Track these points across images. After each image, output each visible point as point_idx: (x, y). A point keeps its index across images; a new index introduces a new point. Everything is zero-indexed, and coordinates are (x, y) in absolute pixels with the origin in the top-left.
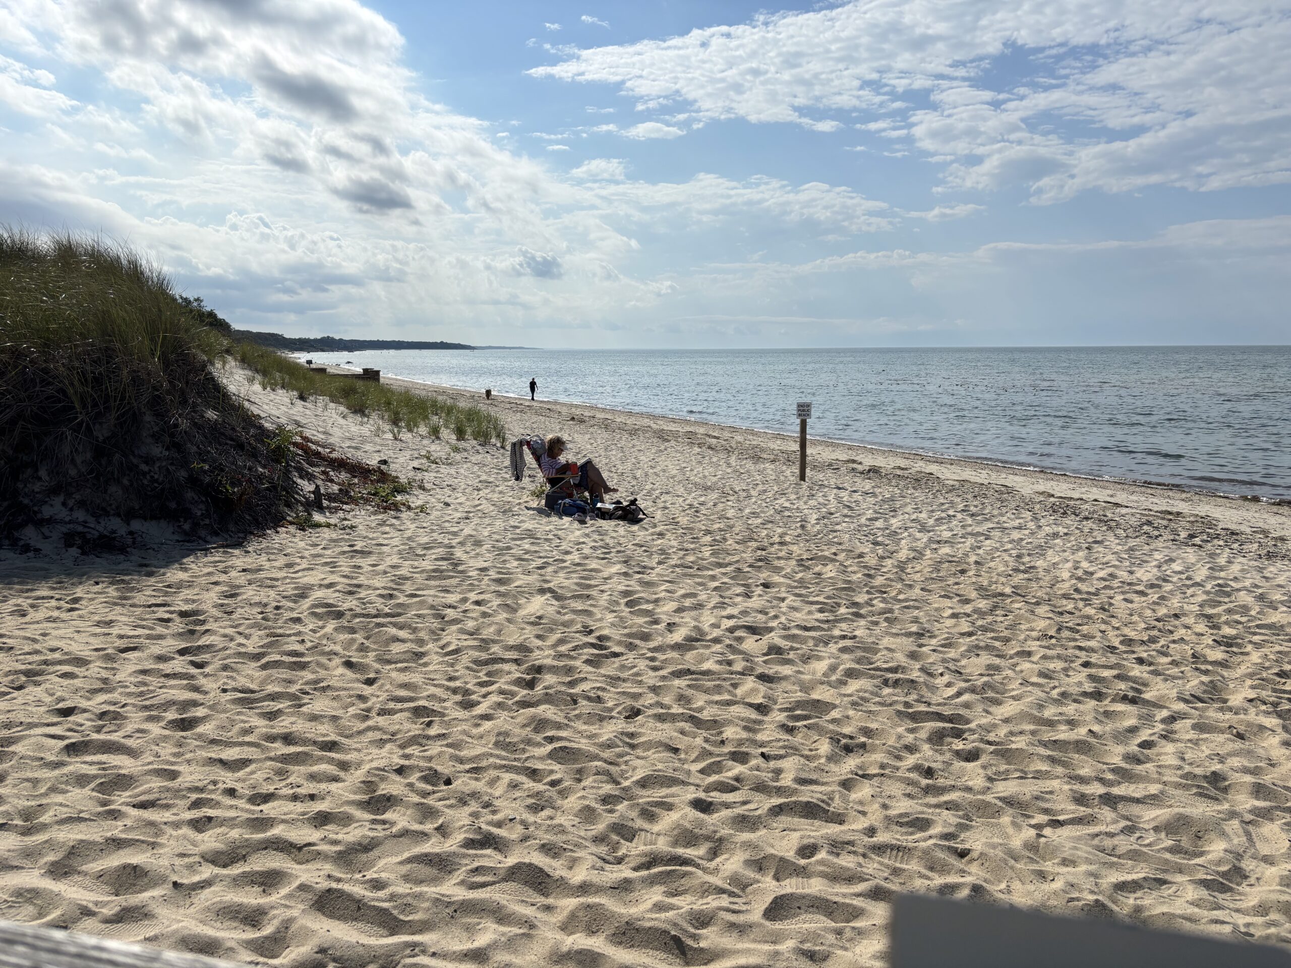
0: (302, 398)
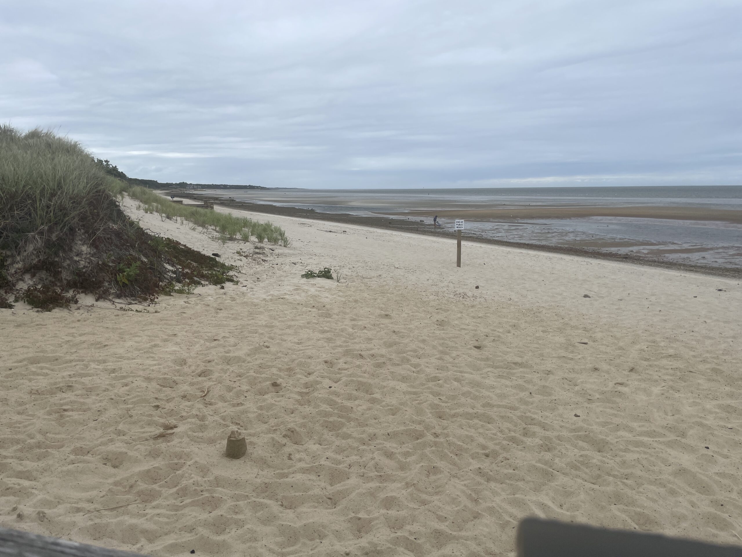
0: (168, 217)
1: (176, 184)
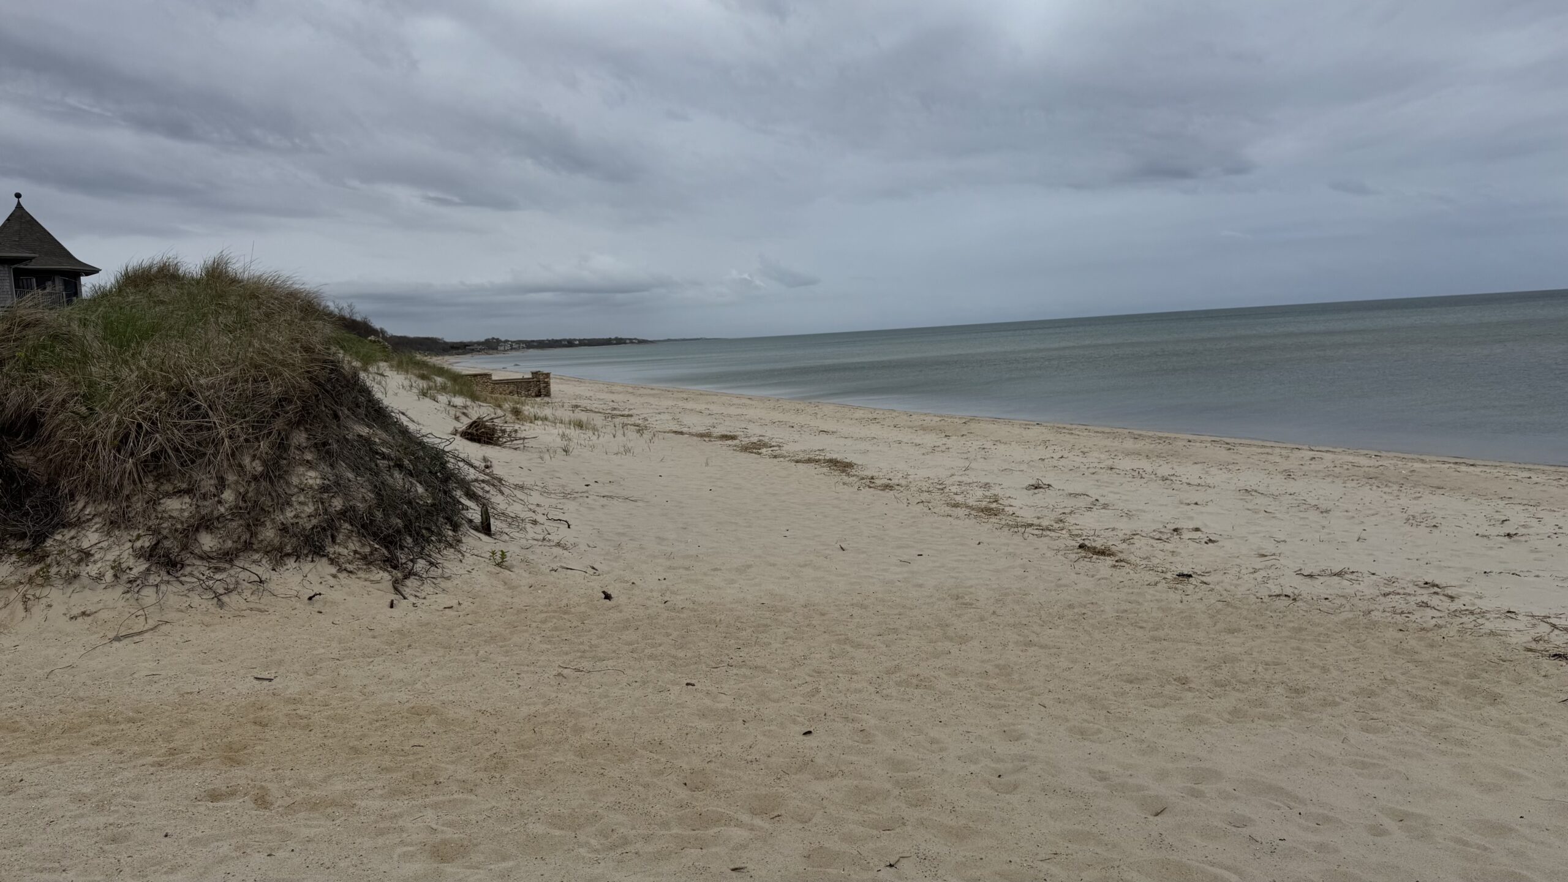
1: (479, 343)
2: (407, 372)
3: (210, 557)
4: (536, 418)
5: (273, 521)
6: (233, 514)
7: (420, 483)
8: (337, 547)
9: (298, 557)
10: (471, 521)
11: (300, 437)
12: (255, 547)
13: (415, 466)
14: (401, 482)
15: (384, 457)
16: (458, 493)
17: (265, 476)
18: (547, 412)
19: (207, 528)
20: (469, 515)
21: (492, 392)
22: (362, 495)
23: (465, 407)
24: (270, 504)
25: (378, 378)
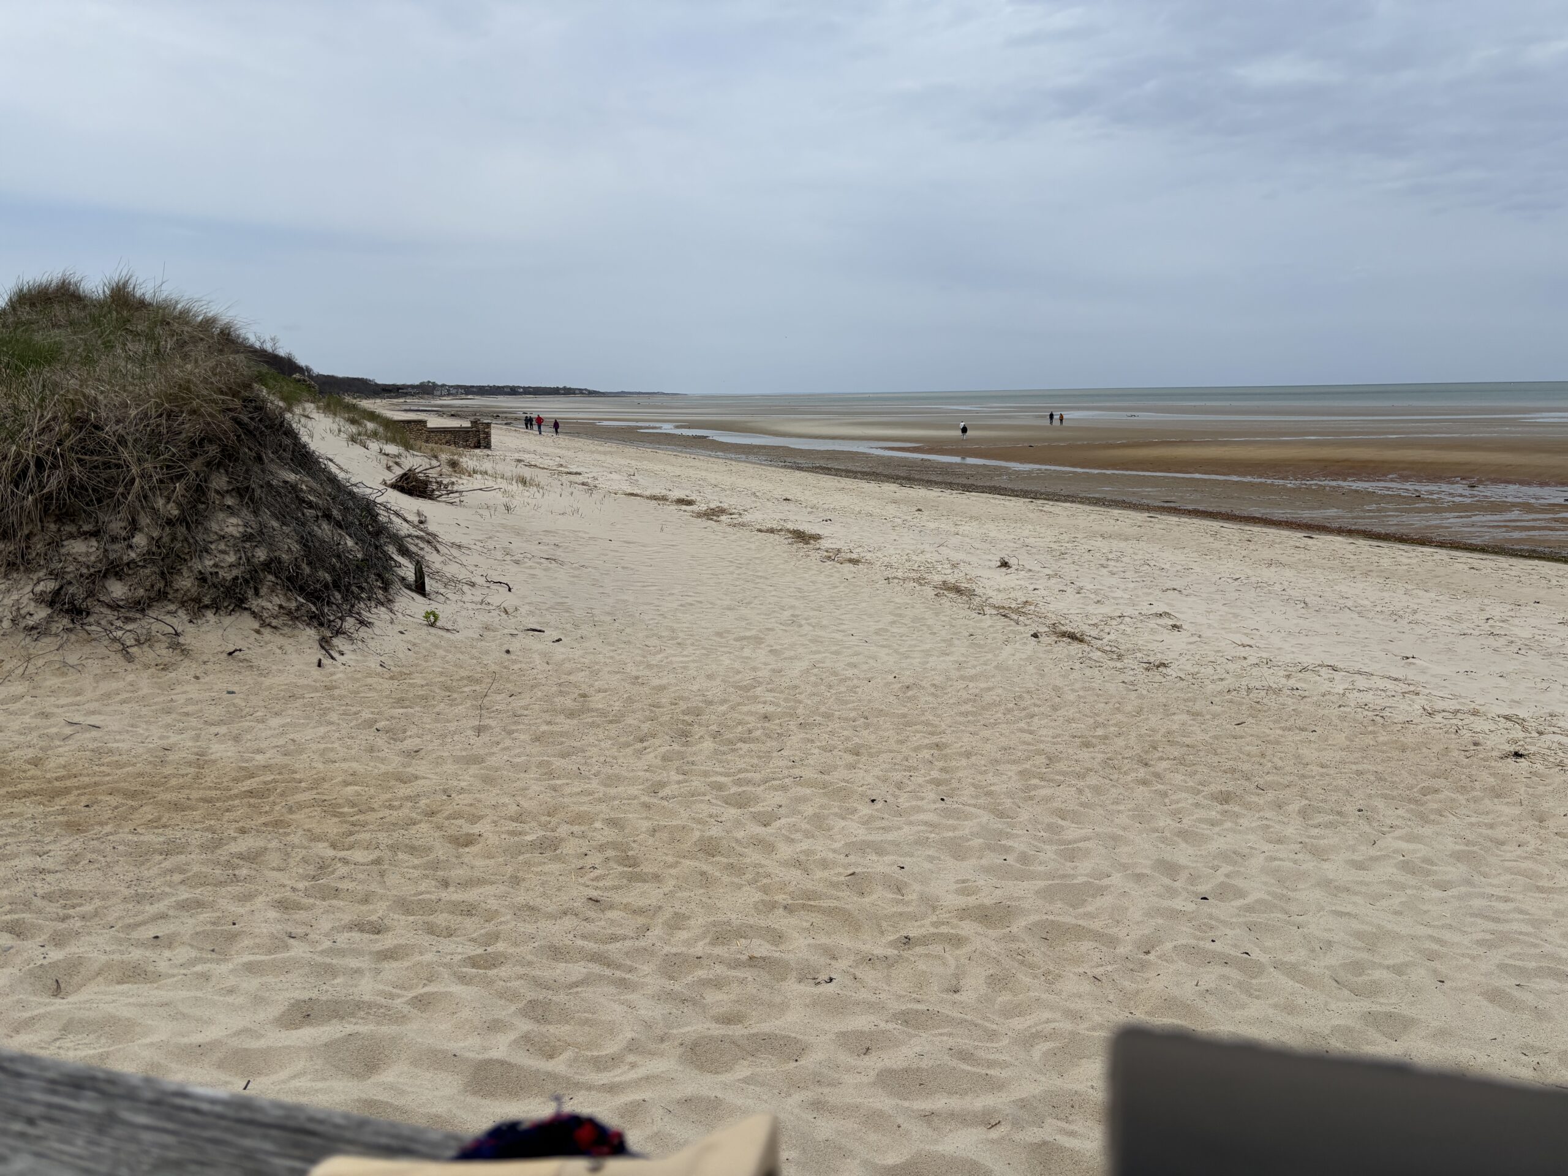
1: (413, 387)
2: (335, 414)
3: (119, 606)
4: (475, 472)
5: (190, 569)
6: (145, 560)
7: (350, 536)
8: (260, 600)
9: (218, 609)
10: (403, 579)
11: (219, 481)
12: (170, 597)
13: (344, 516)
14: (329, 533)
15: (311, 505)
16: (391, 550)
17: (182, 520)
18: (487, 465)
19: (116, 574)
20: (401, 572)
21: (427, 441)
22: (288, 548)
23: (399, 456)
24: (187, 551)
25: (303, 420)
